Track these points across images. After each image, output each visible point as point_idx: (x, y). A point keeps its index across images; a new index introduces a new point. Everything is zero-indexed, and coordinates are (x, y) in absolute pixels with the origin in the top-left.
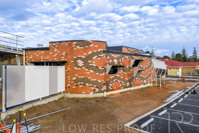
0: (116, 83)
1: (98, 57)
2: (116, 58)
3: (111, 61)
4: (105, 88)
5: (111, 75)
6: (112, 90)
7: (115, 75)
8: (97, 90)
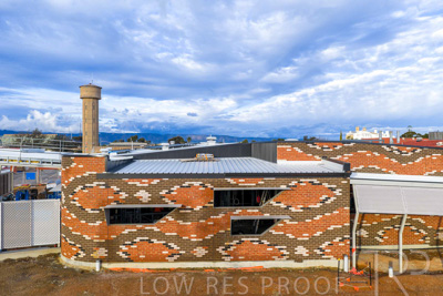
0: (146, 244)
1: (85, 188)
2: (143, 188)
3: (124, 195)
4: (102, 252)
5: (123, 226)
6: (129, 260)
7: (139, 226)
8: (82, 255)
